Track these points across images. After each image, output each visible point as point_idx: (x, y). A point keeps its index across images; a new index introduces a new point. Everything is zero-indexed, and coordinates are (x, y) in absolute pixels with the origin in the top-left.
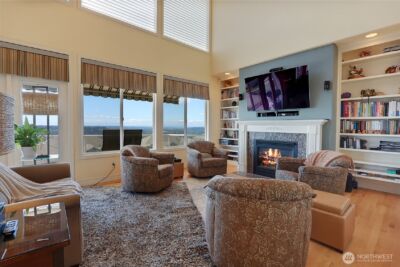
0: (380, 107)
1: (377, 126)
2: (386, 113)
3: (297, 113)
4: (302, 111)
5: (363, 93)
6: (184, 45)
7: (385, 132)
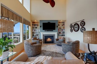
0: (62, 30)
1: (62, 33)
2: (62, 31)
3: (53, 31)
4: (54, 30)
5: (60, 28)
6: (26, 10)
7: (63, 33)
